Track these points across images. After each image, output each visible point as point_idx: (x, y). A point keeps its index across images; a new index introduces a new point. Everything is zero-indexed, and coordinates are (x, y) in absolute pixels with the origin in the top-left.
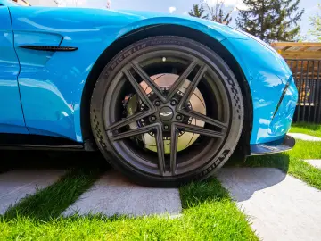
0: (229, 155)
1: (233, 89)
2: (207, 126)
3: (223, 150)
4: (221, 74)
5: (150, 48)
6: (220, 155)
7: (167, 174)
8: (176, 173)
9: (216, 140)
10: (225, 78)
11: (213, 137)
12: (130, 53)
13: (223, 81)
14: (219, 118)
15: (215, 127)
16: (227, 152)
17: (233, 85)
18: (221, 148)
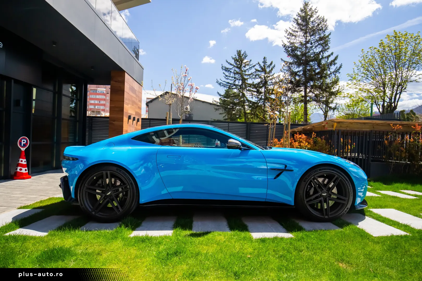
0: (348, 210)
1: (349, 186)
2: (338, 198)
3: (346, 208)
4: (345, 180)
5: (320, 171)
6: (346, 209)
7: (326, 217)
8: (330, 216)
9: (343, 204)
10: (347, 182)
11: (342, 203)
12: (313, 173)
13: (346, 183)
14: (344, 195)
15: (341, 199)
16: (348, 208)
17: (349, 184)
18: (345, 208)
